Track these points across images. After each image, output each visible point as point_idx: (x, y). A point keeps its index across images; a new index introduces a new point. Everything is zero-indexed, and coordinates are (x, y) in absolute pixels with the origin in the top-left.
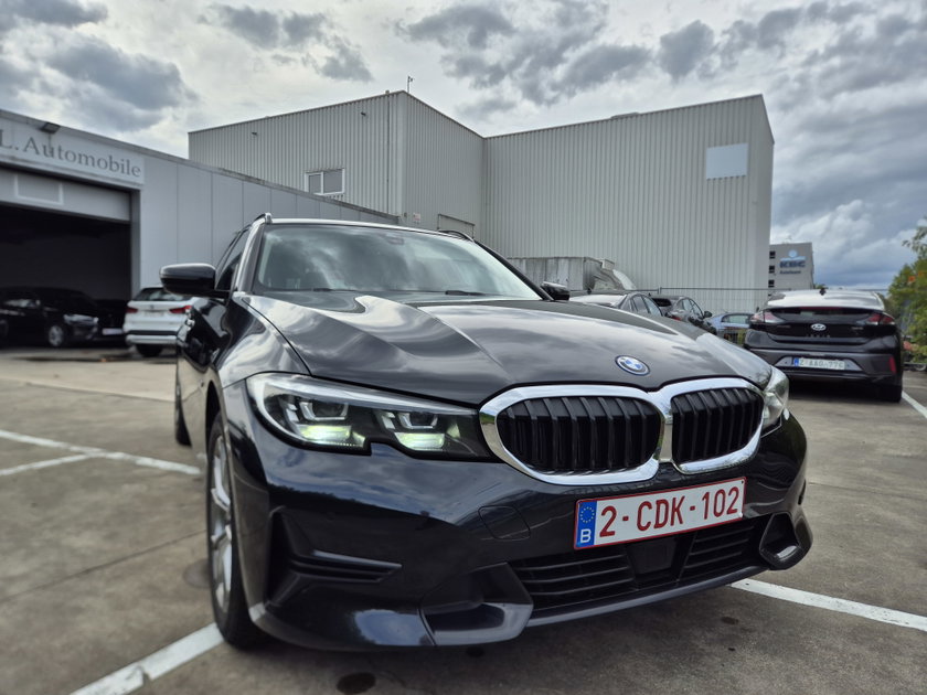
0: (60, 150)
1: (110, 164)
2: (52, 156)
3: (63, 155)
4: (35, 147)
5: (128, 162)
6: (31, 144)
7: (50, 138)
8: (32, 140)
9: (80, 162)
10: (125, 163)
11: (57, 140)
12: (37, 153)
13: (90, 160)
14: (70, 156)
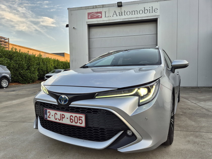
0: (125, 12)
1: (144, 11)
2: (122, 15)
3: (126, 13)
4: (116, 14)
5: (152, 7)
6: (115, 13)
7: (121, 9)
8: (115, 11)
9: (132, 14)
10: (151, 9)
11: (123, 9)
12: (117, 16)
13: (136, 12)
14: (128, 13)
